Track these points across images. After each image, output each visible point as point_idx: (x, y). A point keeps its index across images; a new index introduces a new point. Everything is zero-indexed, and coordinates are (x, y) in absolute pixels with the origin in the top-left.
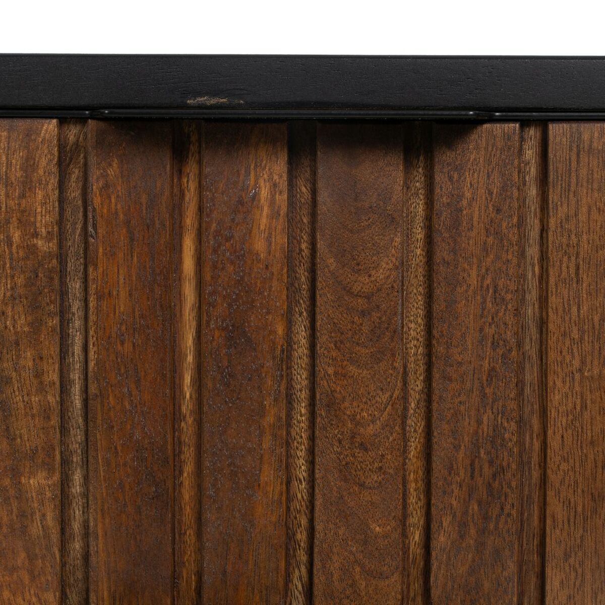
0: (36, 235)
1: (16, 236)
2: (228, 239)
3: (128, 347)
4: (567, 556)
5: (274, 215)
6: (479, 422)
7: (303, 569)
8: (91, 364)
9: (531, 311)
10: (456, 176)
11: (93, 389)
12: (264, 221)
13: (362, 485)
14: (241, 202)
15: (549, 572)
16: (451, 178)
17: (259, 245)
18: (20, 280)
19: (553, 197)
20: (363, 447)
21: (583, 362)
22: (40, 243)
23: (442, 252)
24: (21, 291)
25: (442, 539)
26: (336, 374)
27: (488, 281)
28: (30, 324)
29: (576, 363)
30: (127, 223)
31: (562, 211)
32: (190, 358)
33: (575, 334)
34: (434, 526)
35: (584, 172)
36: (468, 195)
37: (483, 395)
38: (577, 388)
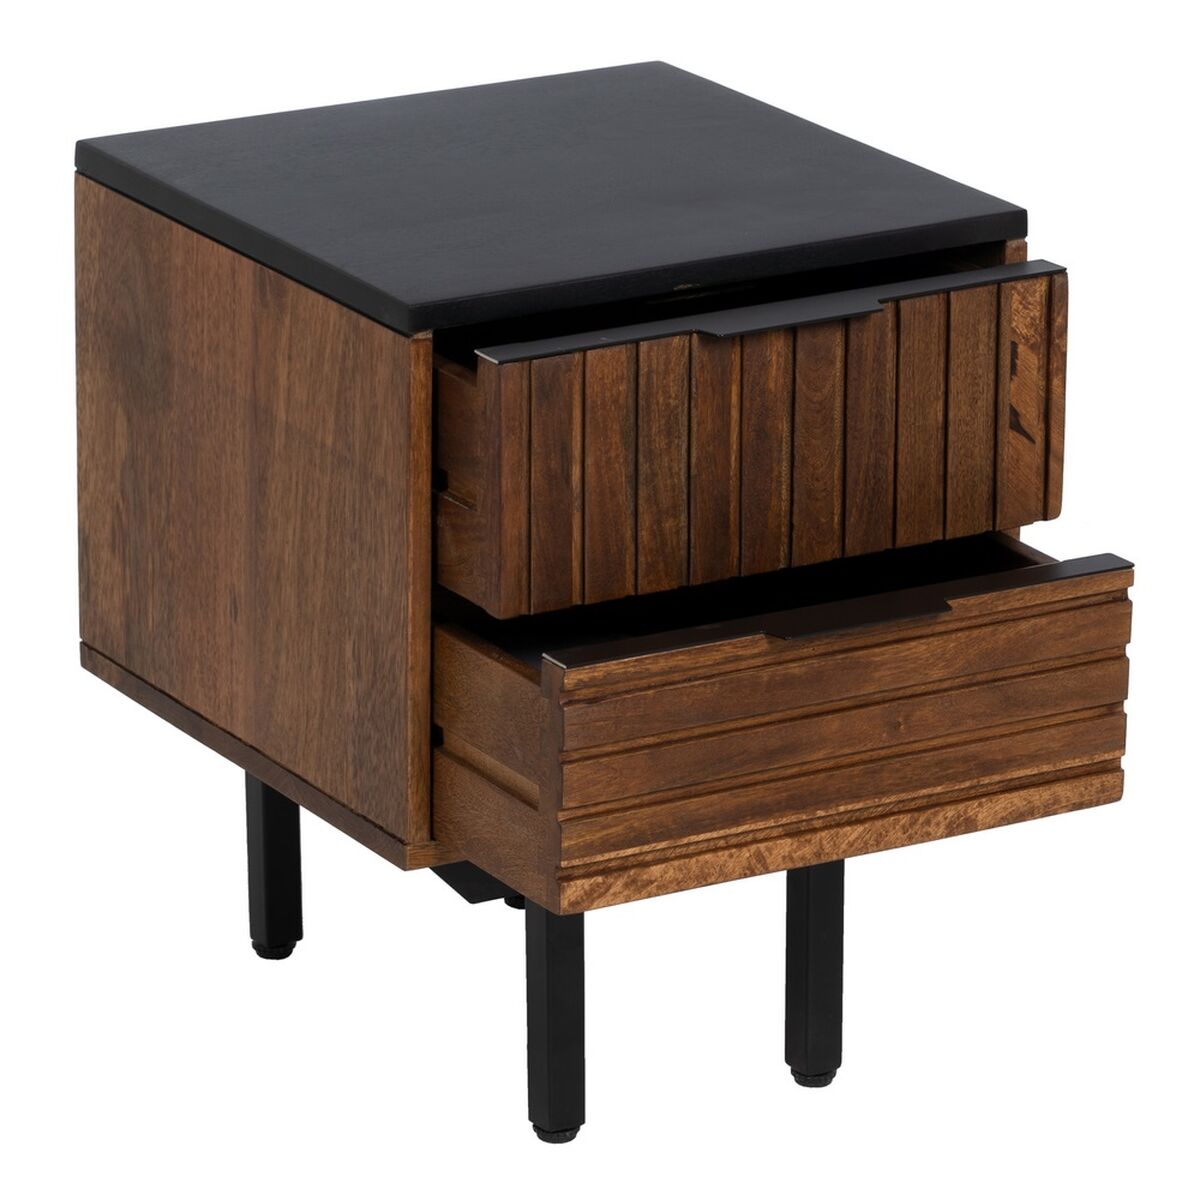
0: (670, 397)
1: (661, 400)
2: (757, 385)
3: (711, 448)
4: (907, 518)
5: (778, 369)
6: (869, 458)
7: (785, 546)
8: (694, 460)
9: (890, 394)
10: (860, 334)
11: (694, 472)
12: (774, 372)
13: (817, 499)
14: (763, 364)
15: (898, 527)
16: (858, 336)
17: (772, 385)
18: (663, 422)
19: (902, 337)
20: (817, 480)
21: (915, 419)
22: (671, 401)
23: (853, 374)
24: (663, 427)
25: (852, 519)
26: (806, 445)
27: (874, 386)
28: (666, 444)
29: (912, 420)
30: (712, 384)
31: (907, 345)
32: (735, 447)
33: (912, 406)
34: (847, 514)
35: (916, 324)
36: (865, 343)
37: (871, 443)
38: (913, 432)
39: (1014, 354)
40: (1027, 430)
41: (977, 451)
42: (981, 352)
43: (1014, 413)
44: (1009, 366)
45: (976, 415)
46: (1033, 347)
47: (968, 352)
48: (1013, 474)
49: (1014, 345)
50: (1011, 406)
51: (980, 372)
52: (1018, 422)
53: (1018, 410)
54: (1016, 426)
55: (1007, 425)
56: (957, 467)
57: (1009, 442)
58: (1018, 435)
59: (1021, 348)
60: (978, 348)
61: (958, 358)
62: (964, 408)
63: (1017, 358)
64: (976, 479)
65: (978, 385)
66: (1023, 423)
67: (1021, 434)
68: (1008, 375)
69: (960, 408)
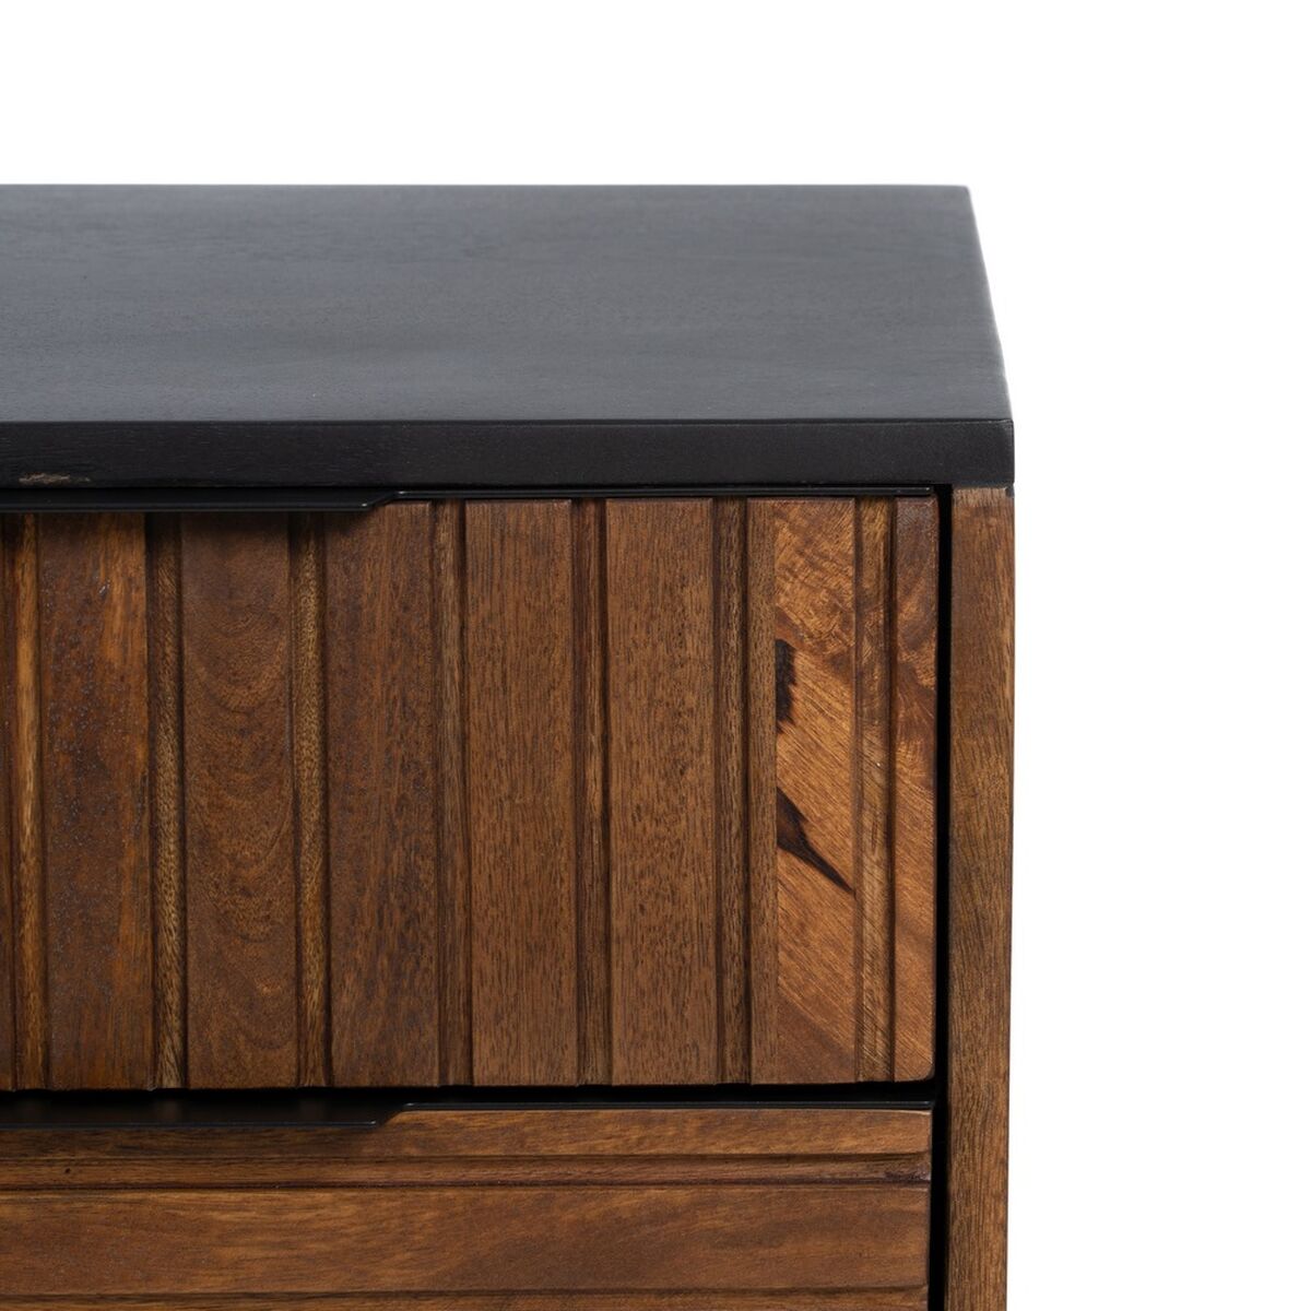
2: (73, 646)
4: (498, 1018)
5: (130, 616)
6: (388, 861)
7: (176, 1037)
9: (450, 724)
12: (117, 624)
13: (245, 938)
14: (88, 601)
15: (477, 1037)
17: (112, 653)
19: (473, 591)
20: (245, 892)
21: (513, 788)
23: (339, 658)
26: (210, 805)
27: (396, 692)
29: (505, 789)
32: (30, 786)
33: (503, 755)
34: (336, 985)
35: (509, 561)
36: (368, 590)
37: (392, 828)
38: (507, 818)
39: (785, 673)
40: (828, 857)
41: (687, 887)
42: (691, 652)
43: (790, 813)
44: (772, 697)
45: (683, 800)
46: (837, 664)
47: (655, 646)
48: (790, 954)
49: (785, 654)
50: (779, 790)
51: (691, 699)
52: (802, 835)
53: (800, 806)
54: (795, 839)
55: (772, 838)
56: (633, 918)
57: (775, 879)
58: (802, 866)
59: (802, 662)
60: (682, 644)
61: (629, 659)
62: (646, 778)
63: (794, 682)
64: (687, 953)
65: (686, 730)
66: (819, 840)
67: (806, 860)
68: (769, 720)
69: (637, 780)
